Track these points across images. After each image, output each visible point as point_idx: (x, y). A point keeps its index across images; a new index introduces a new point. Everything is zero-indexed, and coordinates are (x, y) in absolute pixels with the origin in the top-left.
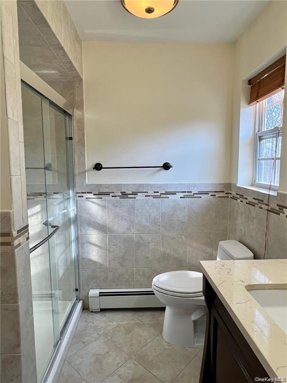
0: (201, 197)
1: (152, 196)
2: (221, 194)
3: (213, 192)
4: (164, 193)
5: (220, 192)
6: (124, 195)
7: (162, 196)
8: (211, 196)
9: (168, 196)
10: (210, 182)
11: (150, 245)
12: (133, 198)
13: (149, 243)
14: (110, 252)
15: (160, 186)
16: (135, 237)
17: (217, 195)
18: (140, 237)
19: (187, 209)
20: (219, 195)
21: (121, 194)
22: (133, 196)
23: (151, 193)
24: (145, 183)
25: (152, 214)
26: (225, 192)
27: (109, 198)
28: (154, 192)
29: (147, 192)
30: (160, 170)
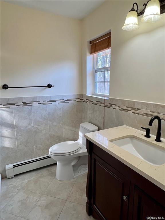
0: (68, 102)
1: (42, 103)
2: (78, 100)
3: (74, 99)
4: (49, 101)
5: (78, 99)
6: (25, 104)
7: (48, 103)
8: (74, 101)
9: (51, 103)
10: (73, 94)
11: (43, 131)
12: (30, 105)
13: (42, 130)
14: (18, 140)
15: (46, 97)
16: (34, 128)
17: (76, 101)
18: (36, 128)
19: (62, 109)
20: (77, 101)
21: (22, 104)
22: (30, 104)
23: (41, 102)
24: (37, 96)
25: (43, 114)
26: (80, 99)
27: (15, 106)
28: (43, 101)
29: (39, 101)
30: (46, 88)
